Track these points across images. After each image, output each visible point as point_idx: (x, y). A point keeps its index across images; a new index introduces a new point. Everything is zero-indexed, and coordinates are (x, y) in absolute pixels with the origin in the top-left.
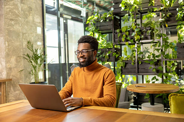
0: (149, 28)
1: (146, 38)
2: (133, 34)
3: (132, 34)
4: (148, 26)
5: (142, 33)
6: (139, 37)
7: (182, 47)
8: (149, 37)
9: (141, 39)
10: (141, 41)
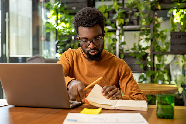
0: (136, 10)
1: (131, 23)
2: (115, 16)
3: (112, 17)
4: (135, 7)
5: (127, 16)
6: (122, 21)
7: (176, 38)
8: (136, 22)
9: (125, 24)
10: (124, 27)
